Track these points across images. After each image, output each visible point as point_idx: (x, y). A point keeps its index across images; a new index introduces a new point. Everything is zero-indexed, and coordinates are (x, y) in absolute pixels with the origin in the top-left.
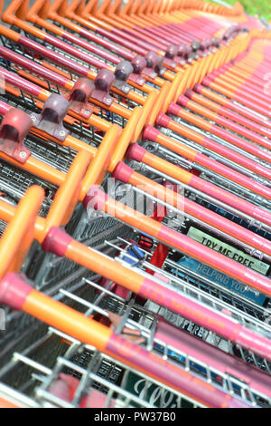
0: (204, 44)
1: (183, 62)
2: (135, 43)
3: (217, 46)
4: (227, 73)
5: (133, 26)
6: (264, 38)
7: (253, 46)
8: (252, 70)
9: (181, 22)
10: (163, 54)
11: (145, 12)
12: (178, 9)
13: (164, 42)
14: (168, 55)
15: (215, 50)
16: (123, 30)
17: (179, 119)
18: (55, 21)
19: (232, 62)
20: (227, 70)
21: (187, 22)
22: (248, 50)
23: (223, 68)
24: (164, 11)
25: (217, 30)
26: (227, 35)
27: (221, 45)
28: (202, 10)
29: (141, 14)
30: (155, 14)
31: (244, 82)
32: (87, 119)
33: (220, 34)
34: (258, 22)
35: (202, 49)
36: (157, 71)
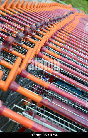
0: (61, 17)
1: (55, 23)
2: (40, 17)
3: (64, 18)
4: (68, 26)
5: (39, 11)
6: (79, 15)
7: (76, 18)
8: (76, 25)
9: (53, 10)
10: (49, 20)
11: (42, 7)
12: (52, 6)
13: (48, 16)
14: (50, 20)
16: (36, 13)
17: (55, 40)
18: (15, 10)
19: (70, 23)
21: (55, 10)
22: (74, 19)
24: (48, 7)
25: (64, 12)
26: (68, 14)
27: (66, 17)
28: (59, 6)
29: (41, 8)
30: (45, 7)
31: (74, 29)
32: (28, 39)
33: (65, 14)
34: (77, 10)
35: (60, 19)
36: (47, 25)
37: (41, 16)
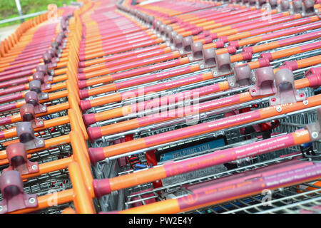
0: (58, 40)
1: (57, 59)
2: (20, 71)
3: (64, 37)
4: (87, 45)
5: (8, 64)
6: (84, 12)
7: (84, 21)
8: (98, 33)
9: (31, 41)
10: (43, 64)
11: (6, 52)
12: (21, 35)
13: (34, 58)
14: (46, 62)
15: (66, 40)
16: (6, 70)
17: (89, 88)
19: (83, 37)
20: (85, 44)
21: (34, 38)
22: (83, 25)
23: (82, 44)
24: (16, 43)
25: (55, 29)
26: (64, 27)
27: (66, 35)
28: (34, 26)
29: (5, 55)
30: (12, 48)
31: (101, 42)
32: (43, 126)
33: (59, 29)
34: (72, 7)
35: (60, 44)
36: (50, 74)
37: (22, 69)
